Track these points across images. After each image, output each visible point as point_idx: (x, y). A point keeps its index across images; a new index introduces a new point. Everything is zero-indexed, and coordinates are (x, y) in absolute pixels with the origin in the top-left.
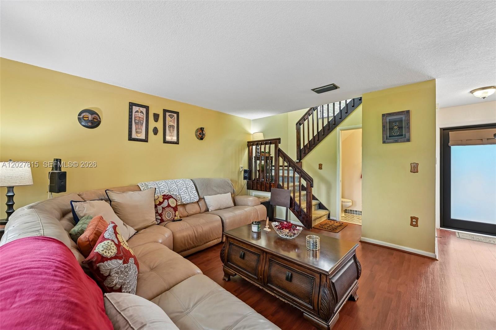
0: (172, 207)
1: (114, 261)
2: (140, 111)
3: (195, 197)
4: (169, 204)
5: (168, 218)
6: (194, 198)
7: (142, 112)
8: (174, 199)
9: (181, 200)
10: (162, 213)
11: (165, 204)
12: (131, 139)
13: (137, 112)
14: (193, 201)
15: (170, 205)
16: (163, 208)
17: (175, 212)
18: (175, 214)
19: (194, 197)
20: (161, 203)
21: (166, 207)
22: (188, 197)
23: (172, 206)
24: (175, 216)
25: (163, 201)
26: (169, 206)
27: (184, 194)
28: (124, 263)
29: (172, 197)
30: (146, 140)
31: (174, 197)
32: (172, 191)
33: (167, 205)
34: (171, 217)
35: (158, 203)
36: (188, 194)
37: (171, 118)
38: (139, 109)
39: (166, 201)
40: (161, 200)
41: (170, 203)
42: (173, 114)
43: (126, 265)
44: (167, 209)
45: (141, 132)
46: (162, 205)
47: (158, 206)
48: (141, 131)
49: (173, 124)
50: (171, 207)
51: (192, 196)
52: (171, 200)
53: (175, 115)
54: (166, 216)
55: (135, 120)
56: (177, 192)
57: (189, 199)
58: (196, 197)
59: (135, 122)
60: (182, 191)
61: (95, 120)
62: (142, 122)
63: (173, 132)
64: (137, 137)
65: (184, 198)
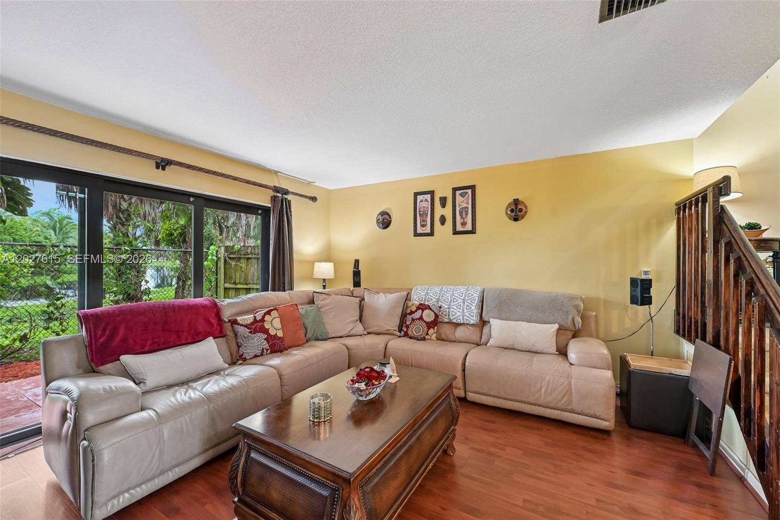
0: (425, 322)
1: (242, 328)
2: (424, 200)
3: (471, 317)
4: (421, 316)
5: (415, 334)
6: (469, 317)
7: (426, 200)
8: (433, 311)
9: (449, 315)
10: (410, 325)
11: (417, 315)
12: (416, 234)
13: (422, 201)
14: (468, 322)
15: (424, 317)
16: (413, 320)
17: (429, 329)
18: (428, 331)
19: (469, 315)
20: (412, 313)
21: (417, 319)
22: (459, 314)
23: (425, 319)
24: (427, 334)
25: (416, 311)
26: (421, 318)
27: (456, 308)
28: (250, 332)
29: (431, 309)
30: (431, 234)
31: (433, 309)
32: (442, 301)
33: (418, 317)
34: (419, 334)
35: (408, 311)
36: (461, 309)
37: (463, 197)
38: (424, 197)
39: (420, 311)
40: (414, 309)
41: (423, 315)
42: (466, 191)
43: (250, 334)
44: (417, 322)
45: (426, 225)
46: (412, 316)
47: (408, 315)
48: (425, 223)
49: (467, 206)
50: (423, 321)
51: (467, 314)
52: (427, 312)
53: (469, 191)
54: (414, 331)
55: (420, 212)
56: (448, 304)
57: (461, 317)
58: (473, 316)
59: (419, 214)
60: (455, 303)
61: (386, 221)
62: (427, 212)
63: (466, 217)
64: (422, 232)
65: (453, 313)
